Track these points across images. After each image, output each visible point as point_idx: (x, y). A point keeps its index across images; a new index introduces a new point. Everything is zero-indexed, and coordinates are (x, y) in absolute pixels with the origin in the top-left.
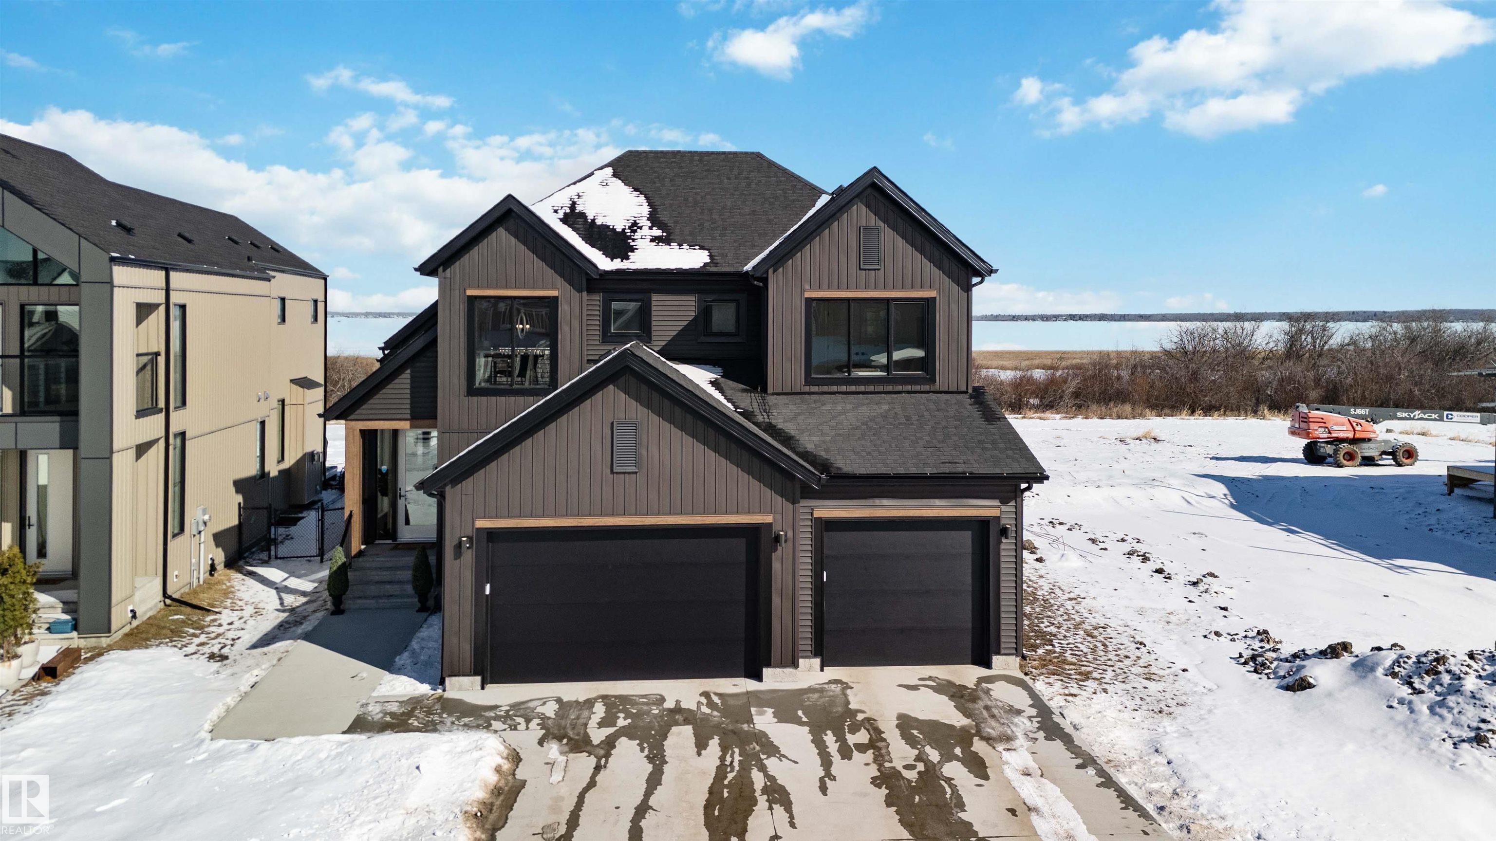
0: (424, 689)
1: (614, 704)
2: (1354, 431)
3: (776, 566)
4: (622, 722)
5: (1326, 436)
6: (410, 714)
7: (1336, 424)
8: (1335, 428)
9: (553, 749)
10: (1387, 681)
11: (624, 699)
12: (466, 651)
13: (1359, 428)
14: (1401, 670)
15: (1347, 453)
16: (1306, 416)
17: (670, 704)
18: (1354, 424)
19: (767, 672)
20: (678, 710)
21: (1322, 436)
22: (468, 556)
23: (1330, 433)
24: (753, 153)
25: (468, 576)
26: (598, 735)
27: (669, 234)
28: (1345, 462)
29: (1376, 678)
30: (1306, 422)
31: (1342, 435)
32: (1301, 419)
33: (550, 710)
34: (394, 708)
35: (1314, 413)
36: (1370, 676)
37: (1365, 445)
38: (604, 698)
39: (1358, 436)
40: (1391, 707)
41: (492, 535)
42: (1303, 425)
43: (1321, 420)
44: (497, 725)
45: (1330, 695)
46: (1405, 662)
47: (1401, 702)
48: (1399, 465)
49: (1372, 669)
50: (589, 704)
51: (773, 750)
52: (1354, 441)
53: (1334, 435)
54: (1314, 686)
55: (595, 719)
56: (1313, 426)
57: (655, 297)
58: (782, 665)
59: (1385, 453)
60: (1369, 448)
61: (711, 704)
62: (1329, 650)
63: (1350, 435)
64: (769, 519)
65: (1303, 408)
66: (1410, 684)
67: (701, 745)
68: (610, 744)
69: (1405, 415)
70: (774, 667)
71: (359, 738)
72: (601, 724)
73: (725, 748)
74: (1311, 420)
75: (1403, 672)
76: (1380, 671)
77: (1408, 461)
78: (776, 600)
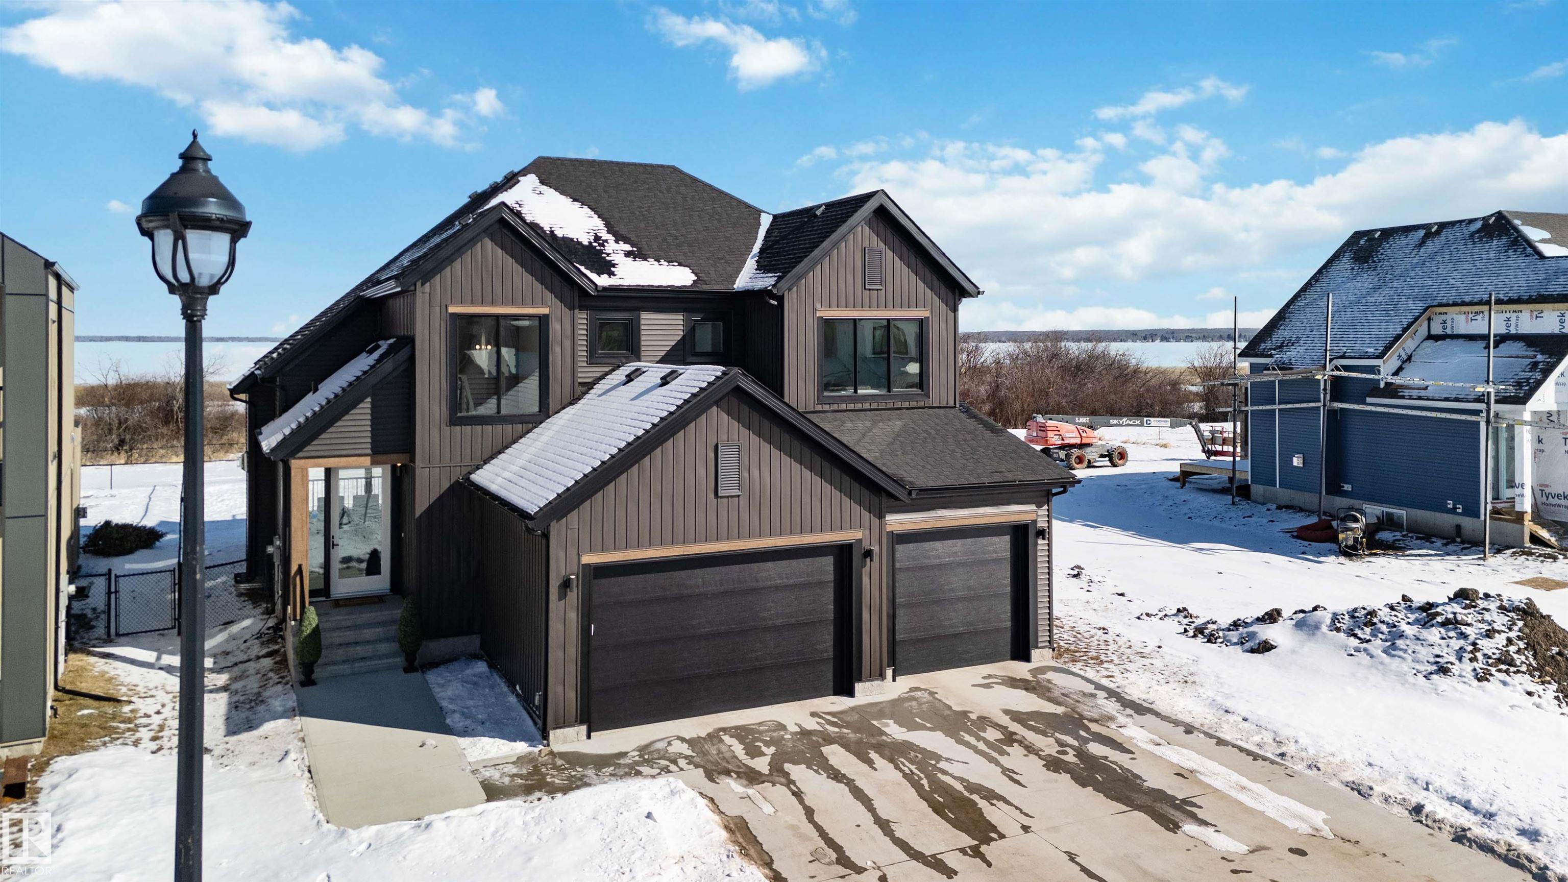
1: (739, 735)
2: (1081, 437)
3: (865, 580)
4: (768, 751)
5: (1060, 442)
6: (538, 774)
7: (1068, 432)
8: (1067, 435)
9: (731, 784)
10: (1334, 636)
12: (571, 701)
13: (1084, 435)
14: (1342, 625)
15: (1077, 457)
16: (1043, 425)
17: (792, 729)
18: (1081, 431)
19: (858, 687)
20: (806, 732)
21: (1057, 443)
22: (573, 596)
23: (1063, 440)
24: (668, 167)
26: (759, 765)
27: (639, 249)
28: (1076, 466)
29: (1324, 634)
30: (1043, 431)
31: (1072, 441)
32: (1039, 428)
33: (683, 748)
34: (512, 770)
35: (1050, 423)
36: (1318, 633)
37: (1088, 449)
38: (724, 730)
39: (1084, 442)
40: (1352, 655)
41: (598, 571)
42: (1040, 433)
43: (1056, 429)
44: (645, 770)
45: (1294, 652)
46: (1342, 619)
47: (1357, 650)
48: (1114, 465)
49: (1317, 627)
50: (716, 737)
52: (1082, 446)
53: (1066, 442)
54: (1276, 647)
55: (738, 751)
56: (1050, 434)
57: (645, 316)
58: (871, 678)
59: (1102, 456)
60: (1092, 452)
62: (1266, 617)
63: (1078, 441)
64: (859, 535)
65: (1040, 419)
66: (1355, 636)
67: (867, 761)
68: (780, 771)
69: (1116, 422)
70: (865, 681)
72: (750, 755)
73: (891, 760)
74: (1048, 429)
75: (1344, 627)
76: (1324, 629)
77: (1120, 462)
78: (865, 615)
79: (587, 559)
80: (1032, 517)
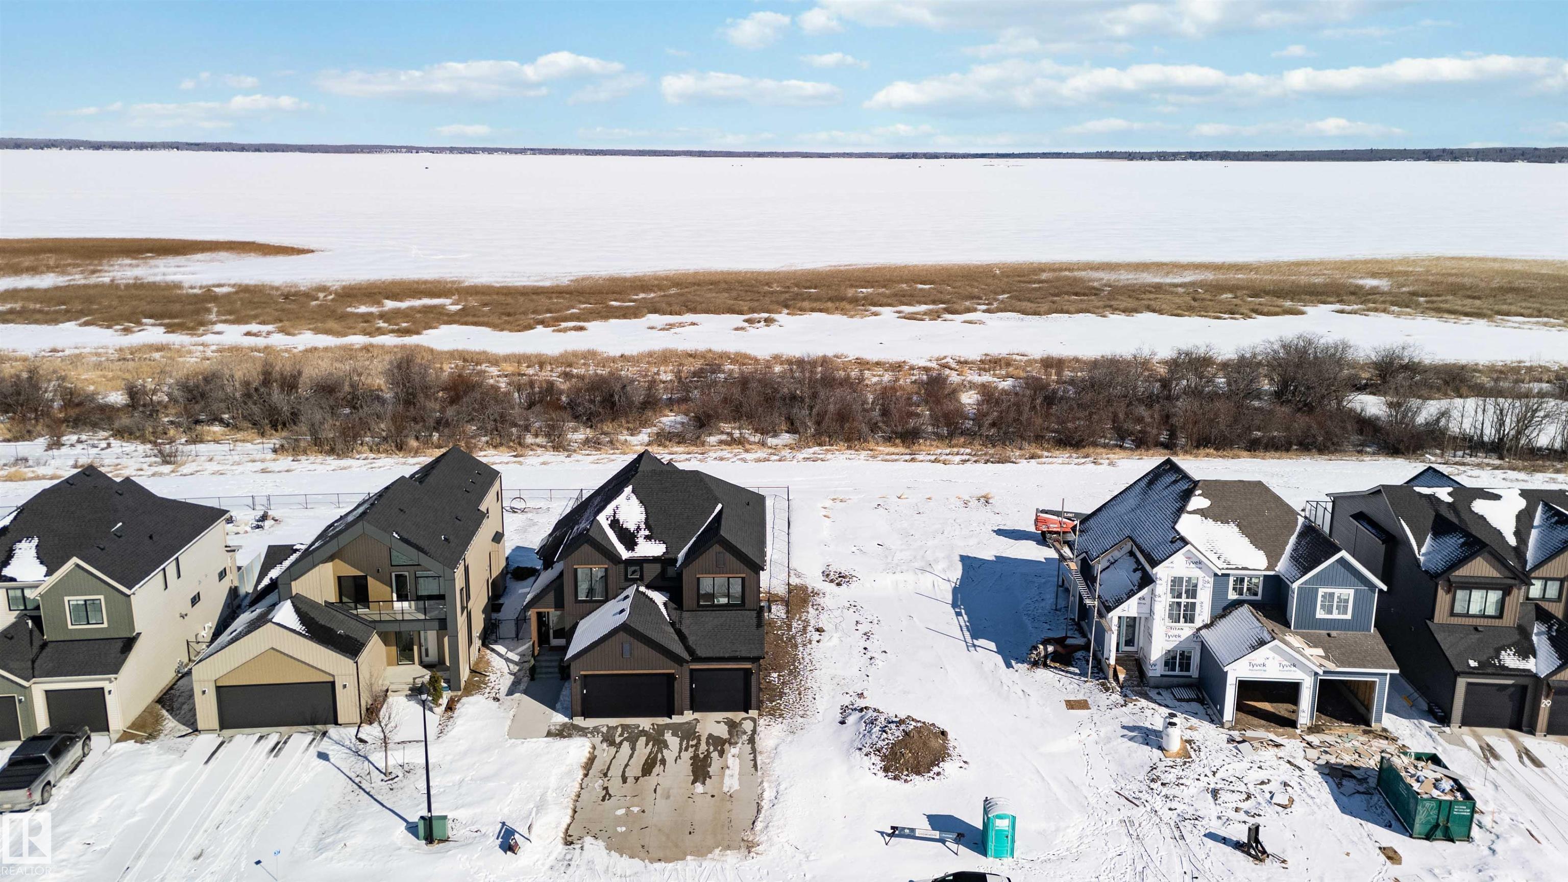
0: (566, 720)
1: (625, 727)
3: (677, 685)
4: (625, 735)
6: (563, 730)
9: (605, 745)
11: (628, 726)
12: (579, 709)
17: (641, 729)
19: (673, 716)
20: (643, 731)
22: (579, 683)
25: (579, 687)
26: (618, 740)
27: (651, 533)
33: (604, 730)
34: (558, 727)
38: (622, 725)
41: (585, 676)
44: (589, 735)
50: (617, 727)
51: (667, 747)
55: (618, 734)
58: (678, 714)
61: (654, 729)
64: (673, 671)
67: (647, 745)
68: (621, 743)
70: (676, 715)
71: (550, 739)
72: (620, 736)
73: (653, 746)
78: (676, 696)
79: (582, 673)
80: (750, 666)
